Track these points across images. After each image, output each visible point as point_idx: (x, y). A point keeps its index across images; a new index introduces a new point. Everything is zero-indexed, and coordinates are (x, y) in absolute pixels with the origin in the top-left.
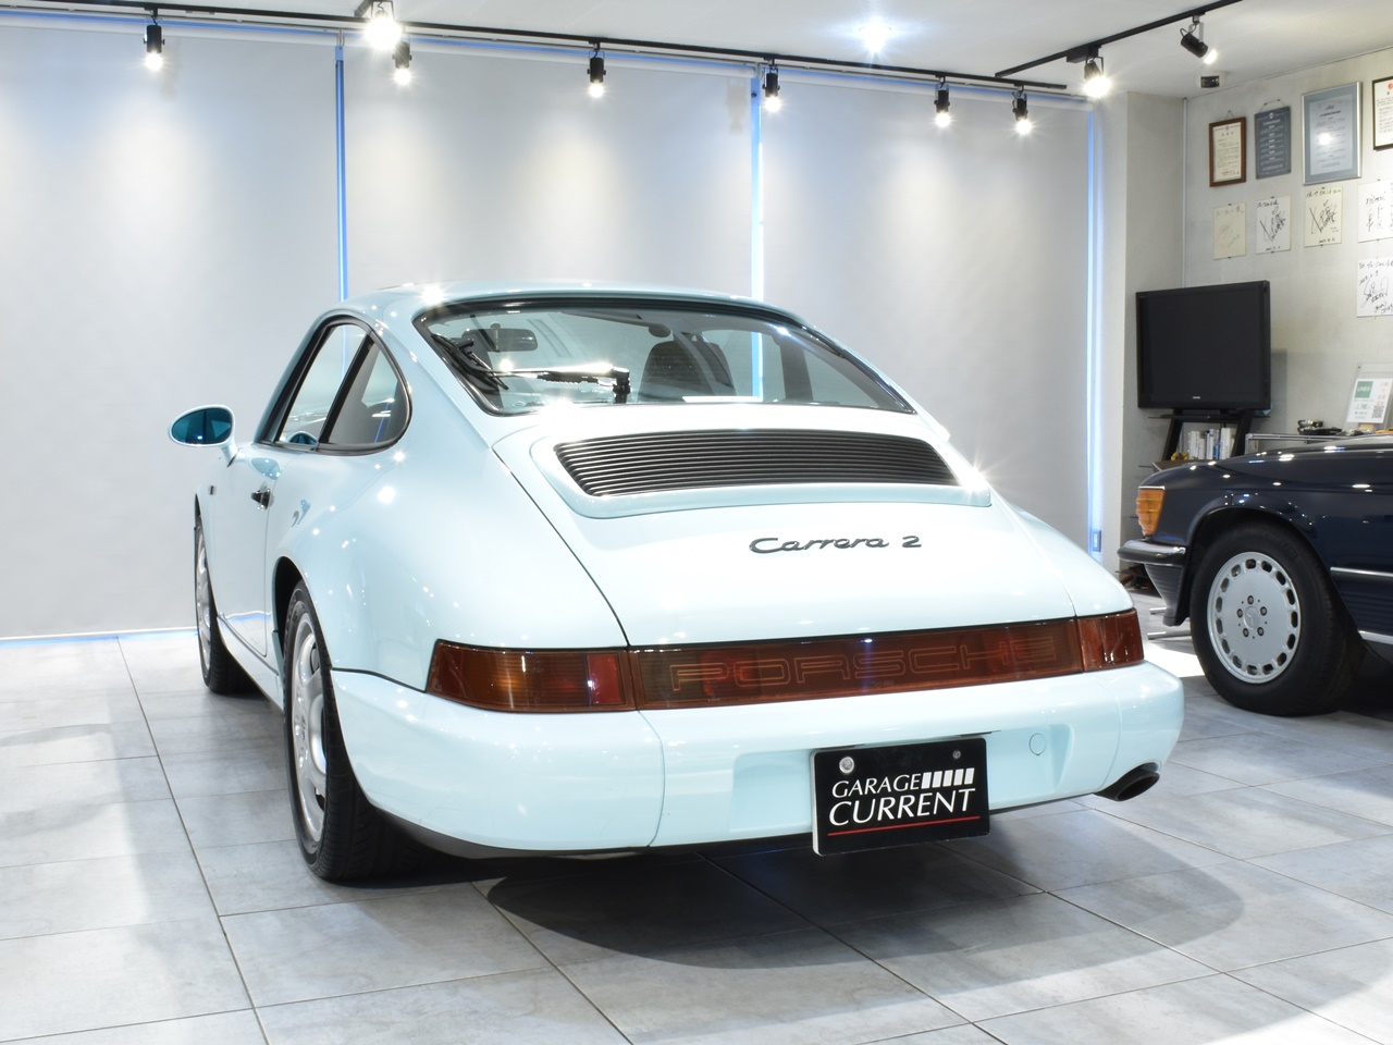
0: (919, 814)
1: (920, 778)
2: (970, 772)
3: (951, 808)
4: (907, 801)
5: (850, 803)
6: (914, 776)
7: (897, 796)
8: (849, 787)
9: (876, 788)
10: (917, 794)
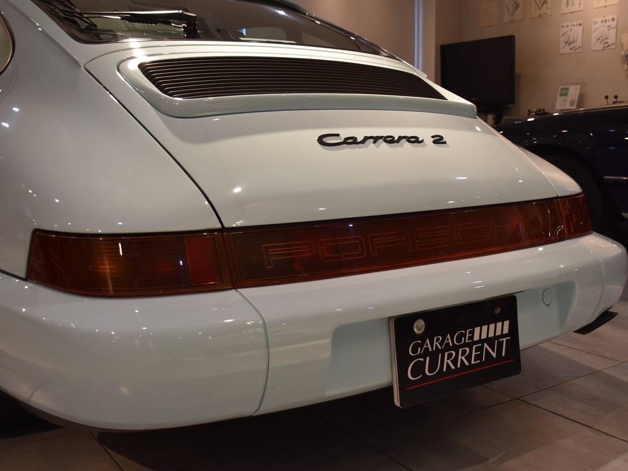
0: (473, 362)
1: (472, 332)
2: (507, 323)
3: (494, 355)
4: (464, 352)
5: (422, 360)
6: (468, 331)
7: (456, 349)
8: (421, 346)
9: (441, 344)
10: (470, 346)
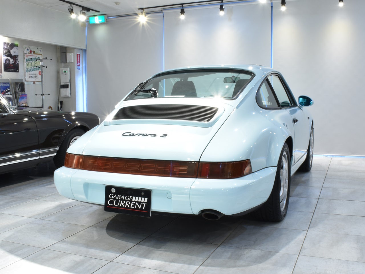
0: (131, 207)
1: (132, 198)
2: (146, 199)
3: (140, 208)
4: (128, 203)
5: (113, 200)
6: (130, 197)
7: (126, 201)
8: (114, 196)
9: (120, 198)
10: (131, 201)
